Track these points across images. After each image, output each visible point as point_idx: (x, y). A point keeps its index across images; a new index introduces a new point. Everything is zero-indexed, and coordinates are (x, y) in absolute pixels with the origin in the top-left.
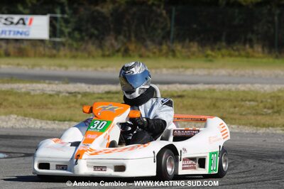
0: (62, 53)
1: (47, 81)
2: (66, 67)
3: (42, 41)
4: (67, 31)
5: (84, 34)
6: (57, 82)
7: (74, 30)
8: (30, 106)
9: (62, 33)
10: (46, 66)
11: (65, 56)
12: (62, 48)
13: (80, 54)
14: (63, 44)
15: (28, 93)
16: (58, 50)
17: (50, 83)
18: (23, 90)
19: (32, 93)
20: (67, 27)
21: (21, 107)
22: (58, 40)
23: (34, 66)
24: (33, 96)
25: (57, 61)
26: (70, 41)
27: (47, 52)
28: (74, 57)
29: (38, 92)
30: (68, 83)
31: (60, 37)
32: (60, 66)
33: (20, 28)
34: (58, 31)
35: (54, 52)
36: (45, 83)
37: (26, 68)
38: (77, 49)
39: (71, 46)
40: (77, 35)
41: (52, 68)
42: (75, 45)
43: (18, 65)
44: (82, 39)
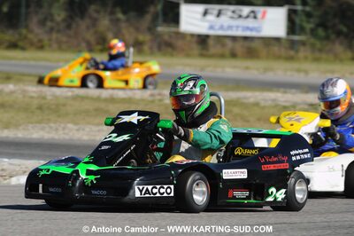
0: (301, 54)
1: (282, 90)
2: (306, 72)
3: (277, 40)
4: (309, 26)
5: (330, 31)
6: (294, 91)
7: (318, 25)
8: (259, 120)
9: (302, 30)
10: (282, 71)
11: (306, 58)
12: (302, 48)
13: (324, 56)
14: (303, 43)
15: (257, 104)
16: (297, 51)
17: (285, 92)
18: (252, 100)
19: (262, 104)
20: (308, 22)
21: (248, 121)
22: (296, 38)
23: (266, 70)
24: (264, 108)
25: (295, 65)
26: (312, 40)
27: (283, 52)
28: (316, 60)
29: (270, 102)
30: (307, 92)
31: (299, 35)
32: (299, 71)
33: (251, 23)
34: (297, 28)
35: (292, 53)
36: (278, 91)
37: (256, 72)
38: (320, 50)
39: (313, 46)
40: (321, 32)
41: (289, 73)
42: (318, 44)
43: (247, 68)
44: (327, 38)
